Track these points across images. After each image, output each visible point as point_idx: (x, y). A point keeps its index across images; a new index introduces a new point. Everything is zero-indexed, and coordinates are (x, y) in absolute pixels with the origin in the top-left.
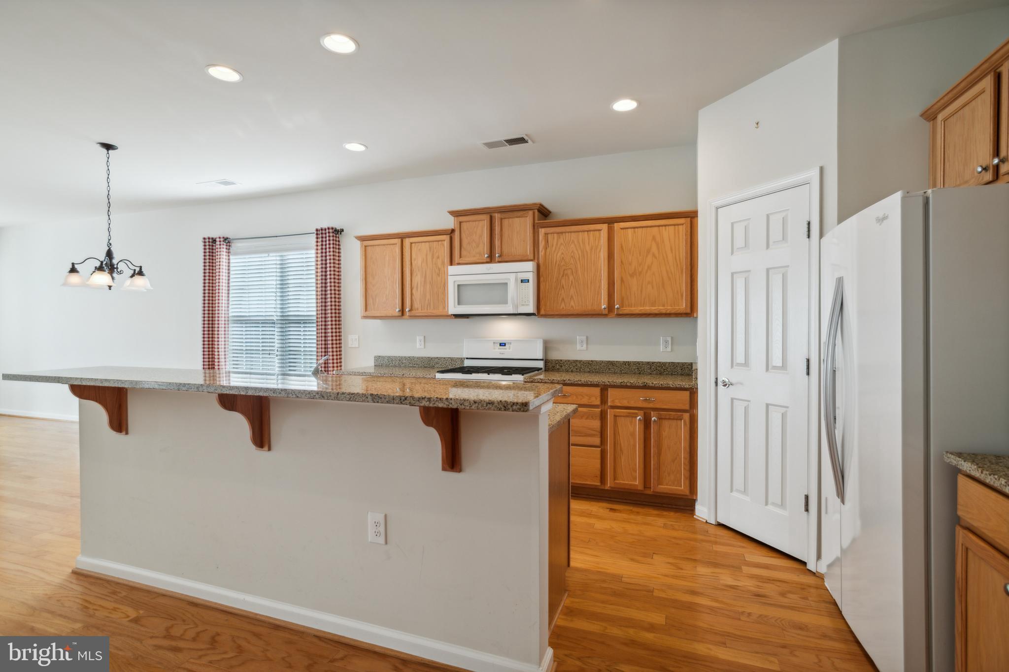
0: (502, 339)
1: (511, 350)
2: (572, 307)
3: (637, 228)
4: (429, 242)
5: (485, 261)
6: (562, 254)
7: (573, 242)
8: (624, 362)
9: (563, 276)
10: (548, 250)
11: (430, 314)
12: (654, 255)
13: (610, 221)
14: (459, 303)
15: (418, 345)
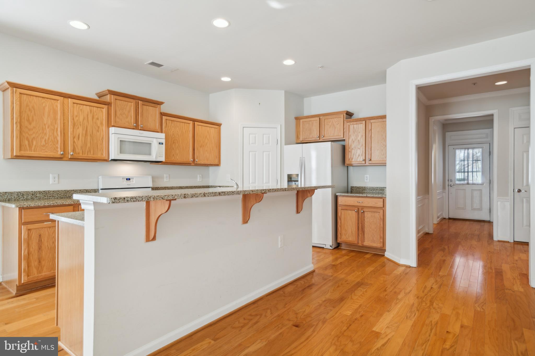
1: (134, 182)
2: (177, 159)
3: (203, 126)
4: (90, 106)
5: (133, 128)
6: (173, 132)
7: (178, 126)
9: (173, 143)
10: (167, 128)
11: (91, 158)
12: (208, 139)
13: (194, 121)
14: (121, 153)
15: (51, 181)
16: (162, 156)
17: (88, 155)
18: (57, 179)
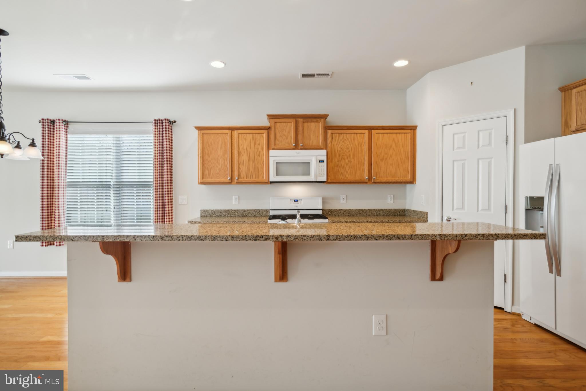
0: (296, 198)
1: (302, 204)
2: (347, 177)
3: (385, 133)
4: (252, 134)
5: (292, 148)
6: (341, 146)
7: (348, 139)
8: (368, 209)
9: (341, 159)
10: (333, 143)
11: (253, 181)
12: (393, 149)
13: (370, 129)
14: (277, 174)
15: (234, 202)
16: (323, 175)
17: (250, 178)
18: (238, 200)
